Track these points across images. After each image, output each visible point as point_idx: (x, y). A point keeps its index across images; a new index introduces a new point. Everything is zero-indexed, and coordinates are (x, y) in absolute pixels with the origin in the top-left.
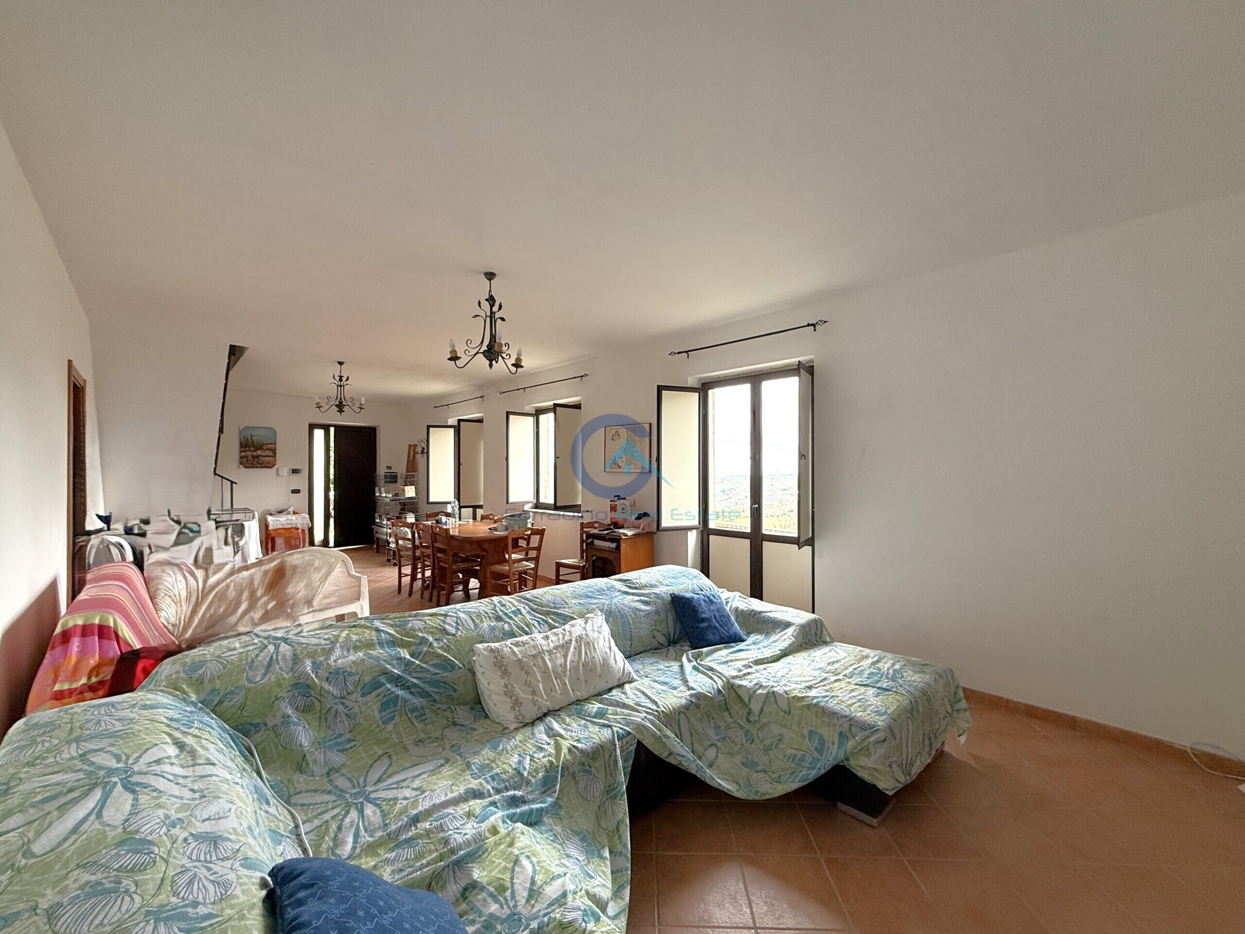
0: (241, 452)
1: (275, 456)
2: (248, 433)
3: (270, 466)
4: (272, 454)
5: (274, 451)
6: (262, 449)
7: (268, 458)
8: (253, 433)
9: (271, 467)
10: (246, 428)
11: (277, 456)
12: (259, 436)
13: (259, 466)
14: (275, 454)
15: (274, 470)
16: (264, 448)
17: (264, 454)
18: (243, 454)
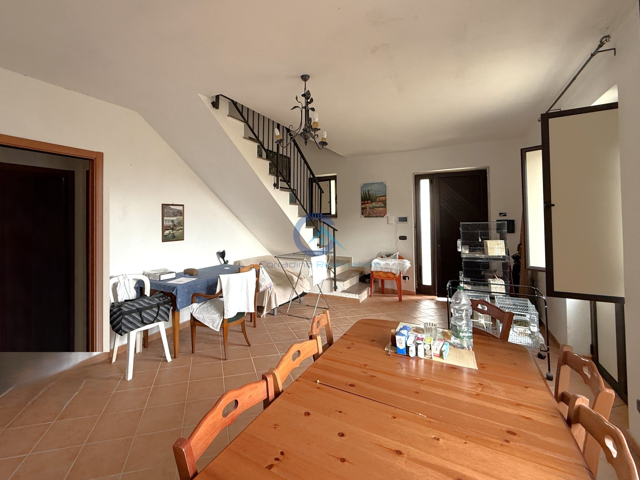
0: (362, 204)
1: (386, 207)
2: (366, 189)
3: (382, 215)
4: (383, 205)
5: (384, 202)
6: (376, 201)
7: (380, 208)
8: (369, 188)
9: (383, 217)
10: (365, 185)
11: (387, 206)
12: (374, 191)
13: (374, 215)
14: (385, 204)
15: (384, 219)
16: (378, 200)
17: (377, 205)
18: (363, 206)
